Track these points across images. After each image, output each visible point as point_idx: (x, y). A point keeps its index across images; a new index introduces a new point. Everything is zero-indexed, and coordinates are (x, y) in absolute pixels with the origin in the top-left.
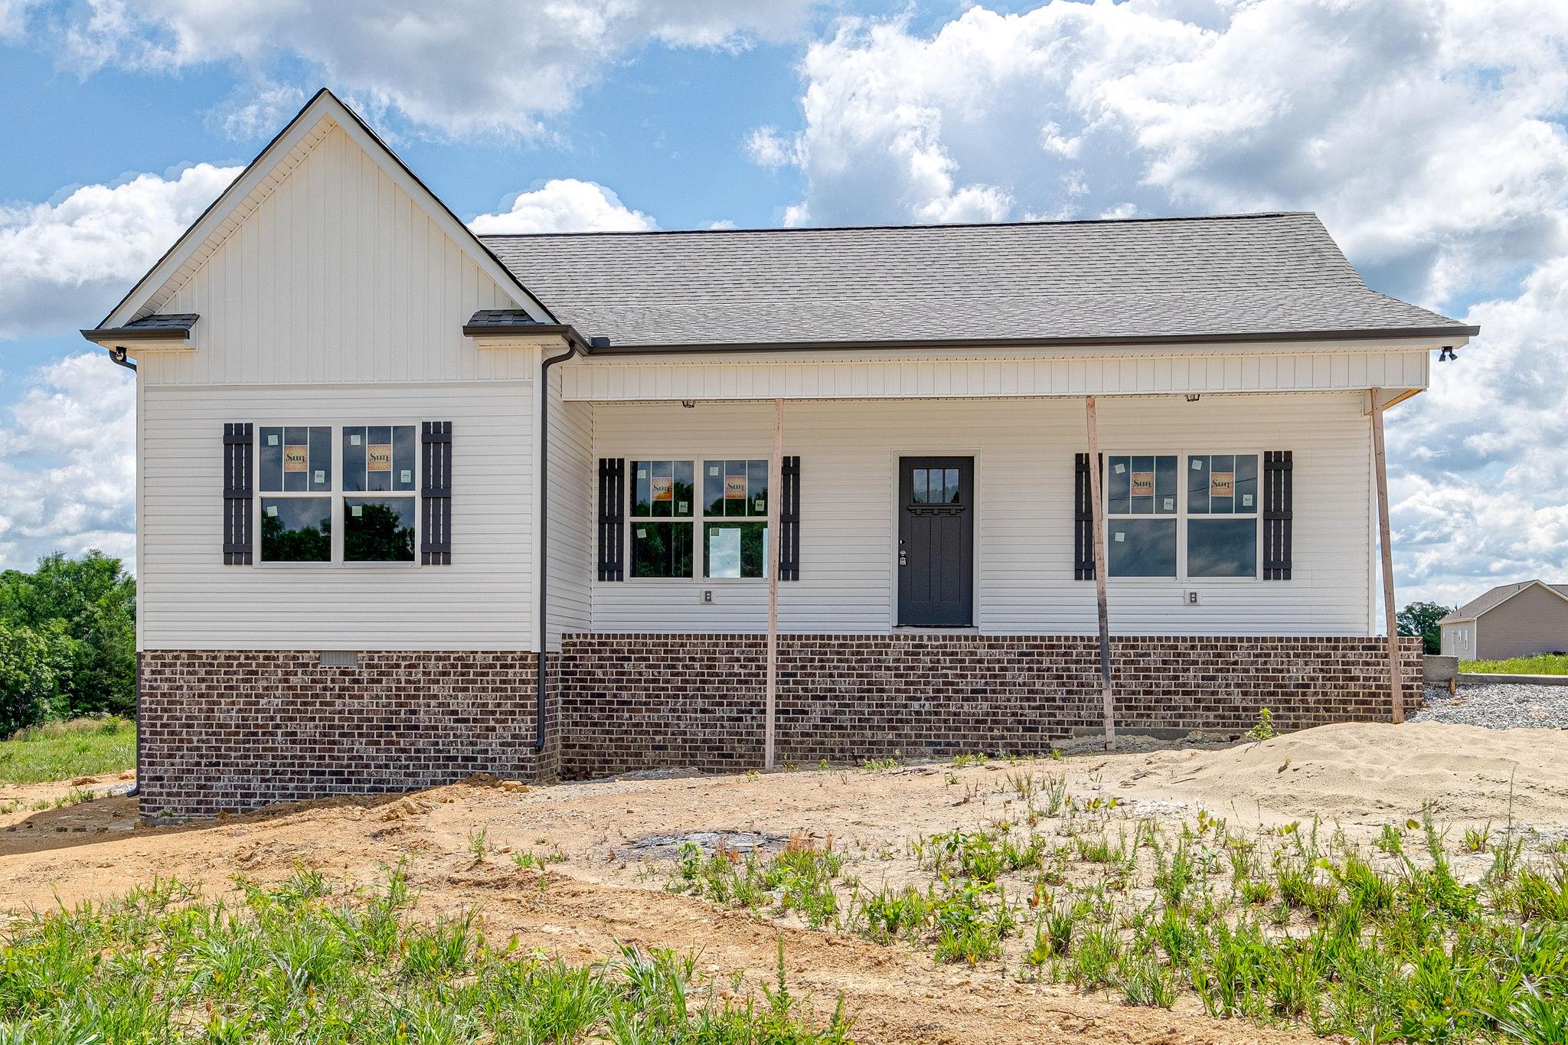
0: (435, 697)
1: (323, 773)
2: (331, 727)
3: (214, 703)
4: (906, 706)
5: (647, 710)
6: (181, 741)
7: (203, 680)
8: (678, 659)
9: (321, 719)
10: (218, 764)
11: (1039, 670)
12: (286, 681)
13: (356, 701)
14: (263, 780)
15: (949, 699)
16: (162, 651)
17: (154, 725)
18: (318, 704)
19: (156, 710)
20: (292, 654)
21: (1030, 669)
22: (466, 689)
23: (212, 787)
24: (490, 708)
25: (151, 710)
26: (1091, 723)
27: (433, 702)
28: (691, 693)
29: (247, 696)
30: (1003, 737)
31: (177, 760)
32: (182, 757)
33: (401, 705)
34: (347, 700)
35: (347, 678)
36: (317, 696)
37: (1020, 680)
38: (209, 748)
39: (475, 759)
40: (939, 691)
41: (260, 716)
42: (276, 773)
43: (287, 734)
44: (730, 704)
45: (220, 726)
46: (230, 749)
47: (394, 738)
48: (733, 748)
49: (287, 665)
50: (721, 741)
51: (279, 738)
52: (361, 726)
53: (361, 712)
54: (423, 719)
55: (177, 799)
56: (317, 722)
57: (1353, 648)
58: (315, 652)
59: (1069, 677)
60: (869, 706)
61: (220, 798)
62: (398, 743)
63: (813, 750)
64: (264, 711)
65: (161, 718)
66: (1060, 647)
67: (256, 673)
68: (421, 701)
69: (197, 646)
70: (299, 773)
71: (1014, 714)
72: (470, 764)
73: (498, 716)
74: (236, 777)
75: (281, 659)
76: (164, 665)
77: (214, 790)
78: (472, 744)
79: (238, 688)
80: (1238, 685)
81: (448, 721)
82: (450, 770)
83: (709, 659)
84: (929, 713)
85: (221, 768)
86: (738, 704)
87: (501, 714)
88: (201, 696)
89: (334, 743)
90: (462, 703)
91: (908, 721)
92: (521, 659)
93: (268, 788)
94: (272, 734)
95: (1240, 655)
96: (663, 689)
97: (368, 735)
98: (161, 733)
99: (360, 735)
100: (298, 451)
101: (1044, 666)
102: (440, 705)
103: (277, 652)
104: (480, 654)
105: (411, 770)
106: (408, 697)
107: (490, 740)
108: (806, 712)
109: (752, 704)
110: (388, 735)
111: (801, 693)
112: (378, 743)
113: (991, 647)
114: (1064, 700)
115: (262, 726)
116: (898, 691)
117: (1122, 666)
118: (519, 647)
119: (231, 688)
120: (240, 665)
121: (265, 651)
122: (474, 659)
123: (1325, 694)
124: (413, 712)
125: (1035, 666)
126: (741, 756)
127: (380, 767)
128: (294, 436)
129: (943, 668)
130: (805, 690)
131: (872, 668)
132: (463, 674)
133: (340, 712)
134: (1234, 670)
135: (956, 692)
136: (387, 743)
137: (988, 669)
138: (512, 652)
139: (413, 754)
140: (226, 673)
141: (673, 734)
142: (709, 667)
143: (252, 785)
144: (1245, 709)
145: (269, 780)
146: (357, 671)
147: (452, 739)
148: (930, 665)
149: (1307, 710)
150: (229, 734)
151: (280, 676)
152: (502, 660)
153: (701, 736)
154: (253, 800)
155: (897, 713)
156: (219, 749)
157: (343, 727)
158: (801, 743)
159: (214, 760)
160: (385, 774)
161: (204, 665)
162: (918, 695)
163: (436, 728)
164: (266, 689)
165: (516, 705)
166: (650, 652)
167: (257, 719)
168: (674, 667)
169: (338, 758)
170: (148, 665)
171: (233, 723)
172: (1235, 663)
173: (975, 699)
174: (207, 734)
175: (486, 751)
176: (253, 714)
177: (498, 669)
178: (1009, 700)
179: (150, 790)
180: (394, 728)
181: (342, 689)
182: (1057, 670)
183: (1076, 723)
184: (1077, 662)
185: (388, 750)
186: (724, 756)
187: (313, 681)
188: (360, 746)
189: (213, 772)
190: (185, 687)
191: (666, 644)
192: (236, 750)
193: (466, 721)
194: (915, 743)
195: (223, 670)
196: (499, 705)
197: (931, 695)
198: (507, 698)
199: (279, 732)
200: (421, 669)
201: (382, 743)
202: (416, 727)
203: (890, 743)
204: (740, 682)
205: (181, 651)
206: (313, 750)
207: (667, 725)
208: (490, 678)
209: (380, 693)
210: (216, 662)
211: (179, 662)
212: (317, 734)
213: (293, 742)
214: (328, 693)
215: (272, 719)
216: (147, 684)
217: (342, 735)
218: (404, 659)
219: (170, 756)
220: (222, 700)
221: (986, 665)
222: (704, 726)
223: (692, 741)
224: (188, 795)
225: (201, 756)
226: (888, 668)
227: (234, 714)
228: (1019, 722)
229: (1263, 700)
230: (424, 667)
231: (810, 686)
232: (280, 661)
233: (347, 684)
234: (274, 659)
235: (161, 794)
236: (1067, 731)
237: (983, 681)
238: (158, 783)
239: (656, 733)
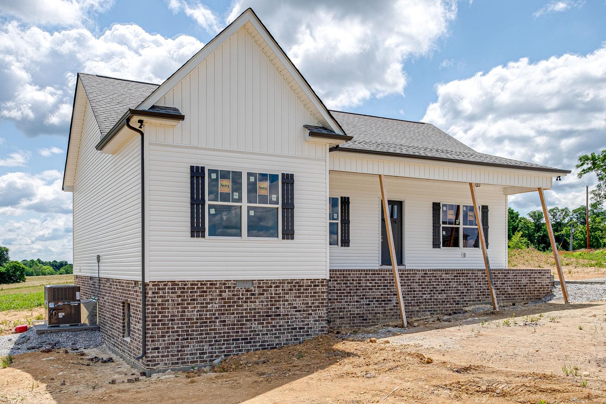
0: (287, 301)
1: (238, 340)
2: (242, 317)
3: (185, 308)
4: (422, 297)
5: (337, 302)
6: (168, 328)
7: (180, 296)
8: (348, 280)
9: (237, 314)
10: (187, 339)
11: (459, 282)
12: (221, 295)
13: (253, 304)
14: (210, 345)
15: (434, 293)
16: (158, 282)
17: (154, 321)
18: (235, 306)
19: (155, 313)
20: (223, 282)
21: (457, 282)
22: (299, 297)
23: (184, 351)
24: (310, 305)
25: (152, 313)
26: (473, 301)
27: (286, 303)
28: (353, 294)
29: (201, 303)
30: (450, 307)
31: (167, 338)
32: (169, 336)
33: (273, 305)
34: (249, 304)
35: (249, 293)
36: (235, 302)
37: (454, 286)
38: (183, 331)
39: (304, 328)
40: (431, 291)
41: (208, 313)
42: (216, 341)
43: (221, 322)
44: (366, 298)
45: (188, 319)
46: (193, 331)
47: (270, 321)
48: (367, 316)
49: (221, 288)
50: (363, 314)
51: (218, 324)
52: (255, 315)
53: (255, 309)
54: (282, 311)
55: (166, 358)
56: (235, 315)
57: (536, 273)
58: (234, 281)
59: (468, 284)
60: (411, 297)
61: (189, 356)
62: (272, 323)
63: (393, 315)
64: (210, 311)
65: (158, 317)
66: (465, 273)
67: (206, 292)
68: (281, 303)
69: (177, 279)
70: (227, 340)
71: (453, 299)
72: (302, 330)
73: (313, 308)
74: (197, 345)
75: (218, 284)
76: (159, 289)
77: (186, 352)
78: (303, 321)
79: (197, 300)
80: (510, 286)
81: (293, 311)
82: (294, 334)
83: (359, 280)
84: (428, 299)
85: (189, 341)
86: (369, 298)
87: (314, 307)
88: (178, 304)
89: (243, 324)
90: (298, 303)
91: (422, 303)
92: (322, 282)
93: (212, 349)
94: (214, 322)
95: (510, 276)
96: (343, 293)
97: (258, 320)
98: (158, 325)
99: (255, 320)
100: (225, 182)
101: (461, 280)
102: (289, 304)
103: (216, 281)
104: (305, 280)
105: (277, 335)
106: (275, 301)
107: (310, 319)
108: (390, 301)
109: (374, 298)
110: (267, 320)
111: (389, 293)
112: (263, 323)
113: (446, 274)
114: (466, 293)
115: (209, 318)
116: (419, 291)
117: (481, 280)
118: (321, 277)
119: (194, 300)
120: (198, 288)
121: (210, 281)
122: (303, 283)
123: (530, 288)
124: (278, 308)
125: (458, 281)
126: (370, 319)
127: (264, 335)
128: (225, 175)
129: (433, 282)
130: (391, 292)
131: (411, 282)
132: (298, 290)
133: (246, 310)
134: (509, 281)
135: (436, 291)
136: (267, 323)
137: (446, 282)
138: (318, 279)
139: (278, 328)
140: (191, 292)
141: (346, 312)
142: (359, 283)
143: (205, 348)
144: (512, 294)
145: (213, 345)
146: (253, 289)
147: (294, 320)
148: (429, 281)
149: (526, 294)
150: (193, 323)
151: (218, 293)
152: (314, 283)
153: (356, 312)
154: (205, 356)
155: (419, 299)
156: (188, 331)
157: (247, 317)
158: (390, 313)
159: (186, 337)
160: (266, 338)
161: (180, 288)
162: (425, 292)
163: (287, 315)
164: (211, 299)
165: (320, 303)
166: (338, 277)
167: (207, 315)
168: (346, 283)
169: (245, 332)
170: (151, 289)
171: (195, 317)
172: (509, 278)
173: (442, 293)
174: (182, 324)
175: (308, 324)
176: (205, 313)
177: (313, 287)
178: (451, 293)
179: (152, 355)
180: (270, 316)
181: (247, 298)
182: (464, 282)
183: (469, 301)
184: (470, 279)
185: (267, 327)
186: (364, 320)
187: (234, 295)
188: (255, 325)
189: (185, 343)
190: (170, 300)
191: (344, 274)
192: (197, 331)
193: (300, 311)
194: (425, 311)
195: (190, 291)
196: (313, 303)
197: (429, 292)
198: (316, 300)
199: (217, 321)
200: (281, 288)
201: (265, 323)
202: (279, 315)
203: (418, 311)
204: (369, 289)
205: (168, 282)
206: (233, 329)
207: (344, 308)
208: (309, 291)
209: (263, 300)
210: (186, 287)
211: (167, 287)
212: (235, 321)
213: (224, 325)
214: (240, 301)
215: (214, 314)
216: (150, 299)
217: (247, 321)
218: (274, 283)
219: (163, 336)
220: (189, 306)
221: (445, 280)
222: (357, 308)
223: (353, 314)
224: (172, 356)
225: (179, 335)
226: (416, 282)
227: (195, 313)
228: (454, 301)
229: (516, 291)
230: (282, 287)
231: (392, 290)
232: (218, 286)
233: (249, 296)
234: (215, 284)
235: (158, 357)
236: (467, 304)
237: (444, 286)
238: (157, 351)
239: (340, 312)
